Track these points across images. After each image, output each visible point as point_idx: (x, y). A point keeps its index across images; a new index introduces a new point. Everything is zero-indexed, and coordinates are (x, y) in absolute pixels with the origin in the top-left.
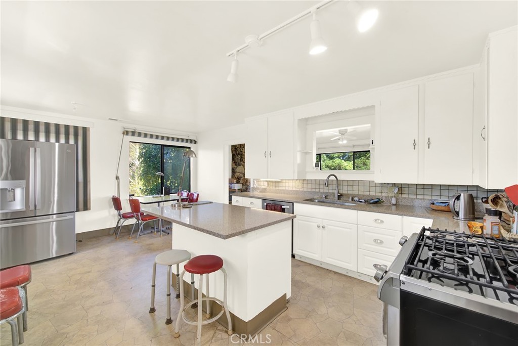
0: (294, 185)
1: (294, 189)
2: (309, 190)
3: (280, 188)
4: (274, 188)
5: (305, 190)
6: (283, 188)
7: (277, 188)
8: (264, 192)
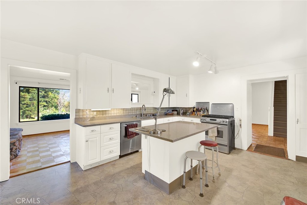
0: (118, 112)
1: (118, 114)
2: (127, 114)
3: (107, 115)
4: (101, 116)
5: (125, 114)
6: (110, 115)
7: (104, 115)
8: (92, 120)
